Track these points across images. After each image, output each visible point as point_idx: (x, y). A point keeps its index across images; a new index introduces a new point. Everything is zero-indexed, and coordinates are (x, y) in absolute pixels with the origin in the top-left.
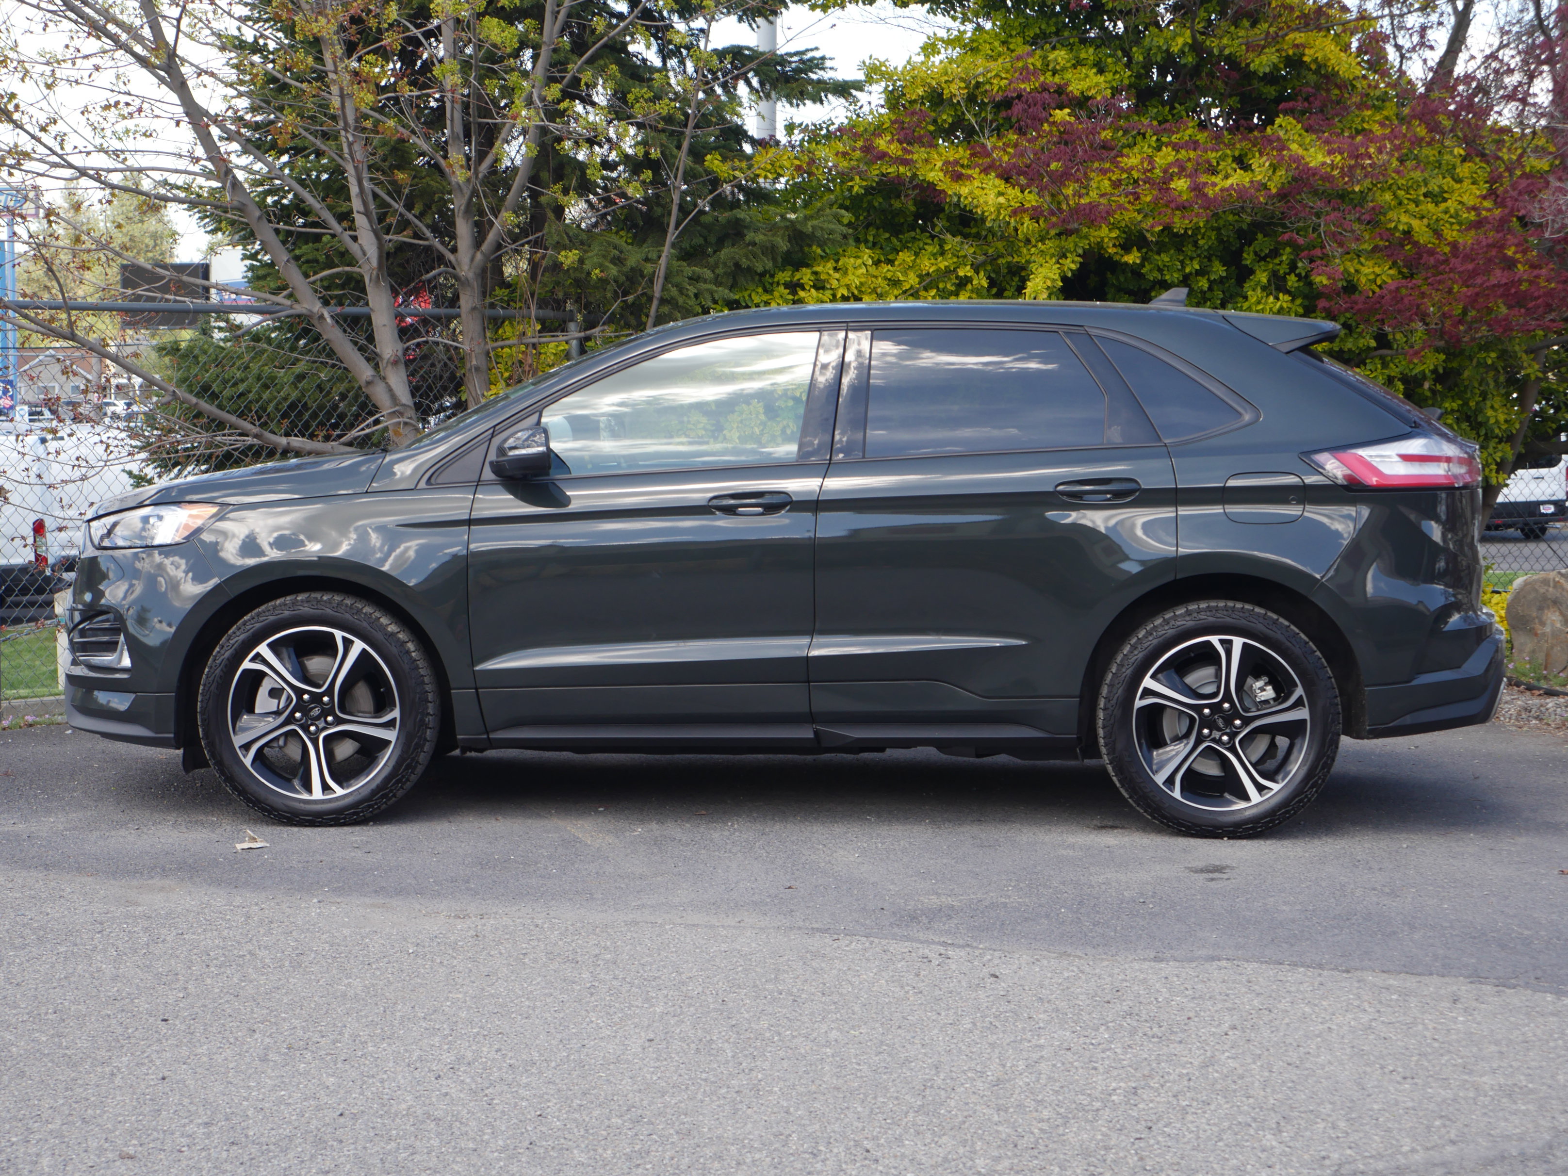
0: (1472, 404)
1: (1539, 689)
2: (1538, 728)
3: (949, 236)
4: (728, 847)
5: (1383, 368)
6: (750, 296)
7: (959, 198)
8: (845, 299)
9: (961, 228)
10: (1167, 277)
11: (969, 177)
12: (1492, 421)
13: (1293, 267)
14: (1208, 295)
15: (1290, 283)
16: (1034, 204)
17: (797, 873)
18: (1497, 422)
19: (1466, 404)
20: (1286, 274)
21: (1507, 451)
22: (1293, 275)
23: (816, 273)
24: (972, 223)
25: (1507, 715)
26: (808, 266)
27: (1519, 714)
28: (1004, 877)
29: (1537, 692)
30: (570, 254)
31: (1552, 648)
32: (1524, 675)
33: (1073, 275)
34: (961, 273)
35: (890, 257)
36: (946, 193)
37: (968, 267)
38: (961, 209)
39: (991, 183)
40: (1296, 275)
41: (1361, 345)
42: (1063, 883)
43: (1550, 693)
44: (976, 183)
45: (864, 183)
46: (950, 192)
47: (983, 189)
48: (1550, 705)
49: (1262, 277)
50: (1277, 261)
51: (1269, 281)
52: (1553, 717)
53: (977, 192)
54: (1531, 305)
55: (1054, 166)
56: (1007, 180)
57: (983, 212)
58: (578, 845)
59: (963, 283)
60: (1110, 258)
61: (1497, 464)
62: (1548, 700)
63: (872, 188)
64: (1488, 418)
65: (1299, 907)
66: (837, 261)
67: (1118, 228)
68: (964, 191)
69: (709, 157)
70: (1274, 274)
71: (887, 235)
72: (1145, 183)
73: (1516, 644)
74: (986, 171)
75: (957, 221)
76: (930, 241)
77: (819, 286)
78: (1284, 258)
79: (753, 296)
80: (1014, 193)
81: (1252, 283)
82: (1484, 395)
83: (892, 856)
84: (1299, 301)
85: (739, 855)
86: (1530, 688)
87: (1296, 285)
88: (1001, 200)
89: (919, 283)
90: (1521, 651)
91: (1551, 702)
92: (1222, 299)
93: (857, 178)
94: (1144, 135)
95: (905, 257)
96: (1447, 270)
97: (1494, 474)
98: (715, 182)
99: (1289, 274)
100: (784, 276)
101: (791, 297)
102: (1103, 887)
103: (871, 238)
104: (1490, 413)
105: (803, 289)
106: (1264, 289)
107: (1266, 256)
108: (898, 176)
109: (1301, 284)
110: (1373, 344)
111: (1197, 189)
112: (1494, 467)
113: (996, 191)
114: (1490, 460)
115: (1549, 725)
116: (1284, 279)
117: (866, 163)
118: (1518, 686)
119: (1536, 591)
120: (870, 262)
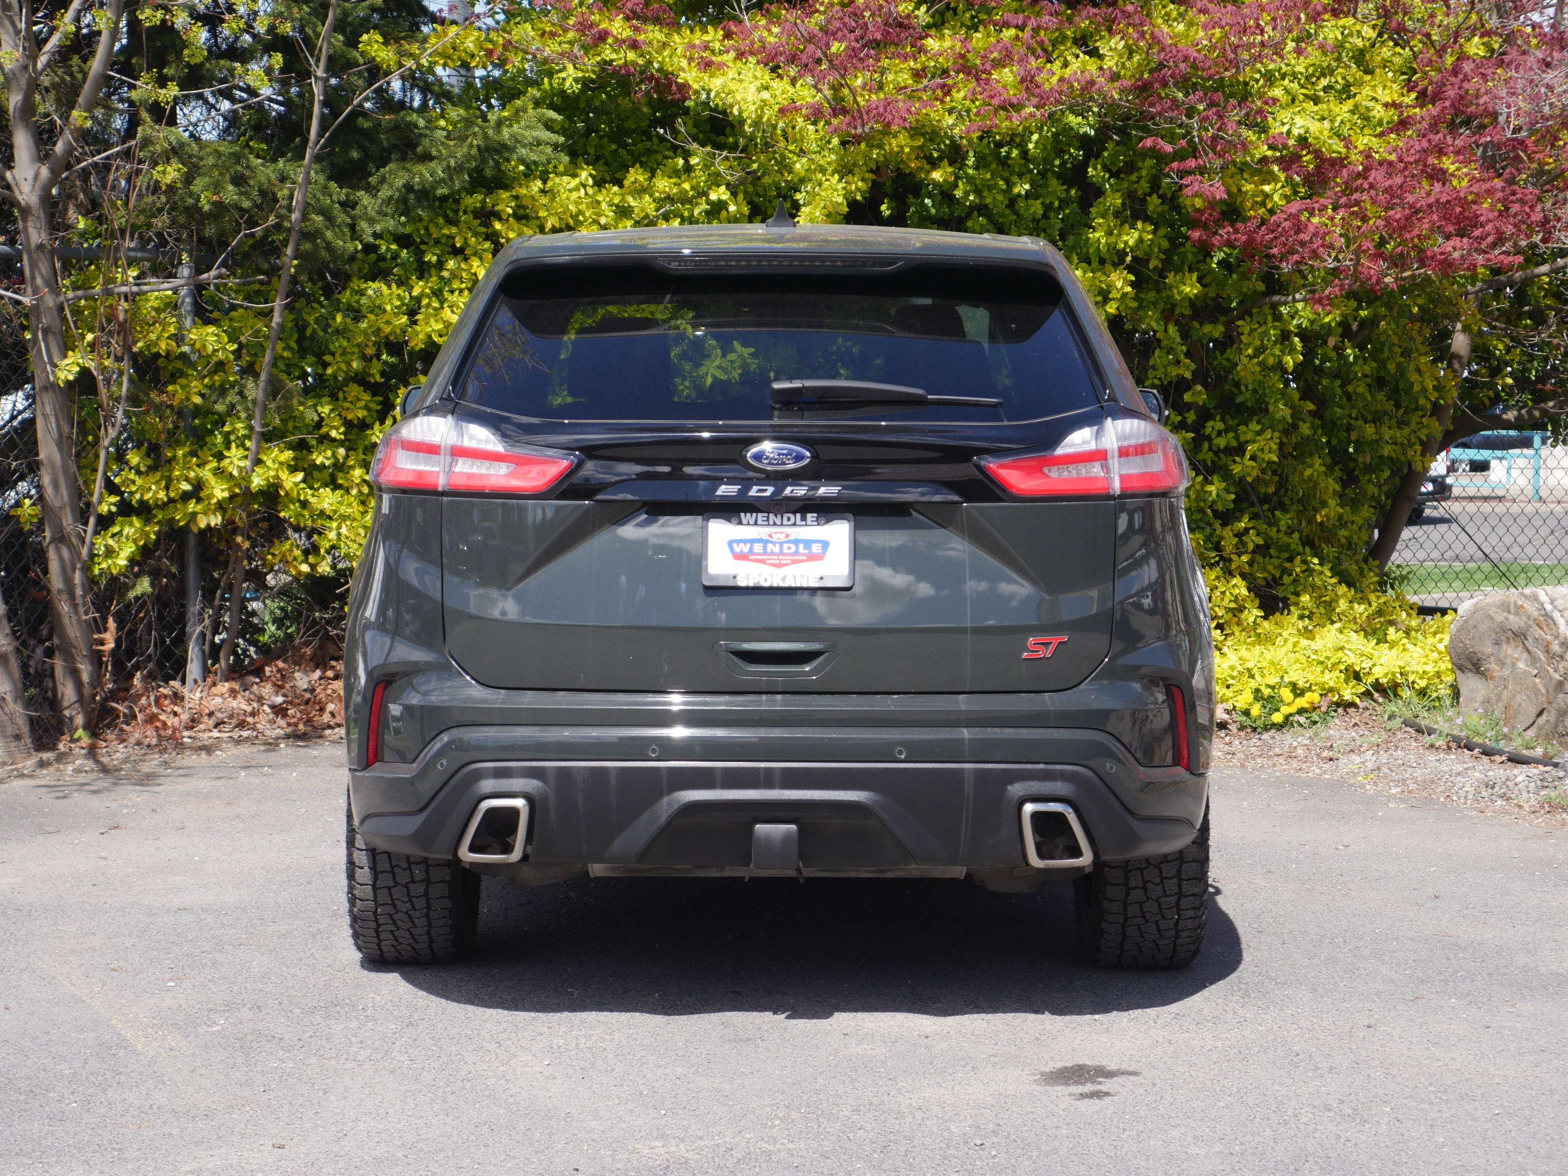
0: (1391, 367)
1: (1500, 753)
2: (1506, 812)
3: (695, 146)
4: (353, 1050)
5: (1274, 320)
6: (427, 229)
7: (708, 94)
8: (554, 230)
9: (713, 136)
10: (988, 201)
11: (721, 66)
12: (1417, 388)
13: (1155, 186)
14: (1043, 223)
15: (1151, 208)
16: (809, 100)
17: (452, 1098)
18: (1424, 390)
19: (1383, 364)
20: (1146, 195)
21: (1435, 428)
22: (1155, 196)
23: (516, 198)
24: (727, 131)
25: (1462, 794)
26: (507, 187)
27: (1477, 792)
28: (768, 1101)
29: (1498, 758)
30: (169, 169)
31: (1514, 696)
32: (1478, 734)
33: (864, 198)
34: (713, 196)
35: (618, 175)
36: (690, 87)
37: (723, 188)
38: (711, 110)
39: (750, 75)
40: (1159, 197)
41: (1245, 290)
42: (857, 1111)
43: (1516, 760)
44: (731, 74)
45: (580, 74)
46: (696, 86)
47: (741, 81)
48: (1520, 779)
49: (1114, 200)
50: (1133, 177)
51: (1123, 204)
52: (1525, 794)
53: (733, 86)
54: (1477, 233)
55: (836, 47)
56: (773, 70)
57: (740, 113)
58: (122, 1052)
59: (716, 210)
60: (912, 175)
61: (1422, 443)
62: (1515, 771)
63: (592, 81)
64: (1412, 385)
65: (1218, 1148)
66: (545, 182)
67: (923, 135)
68: (716, 83)
69: (365, 37)
70: (1130, 196)
71: (614, 147)
72: (958, 72)
73: (1463, 691)
74: (741, 55)
75: (708, 127)
76: (671, 154)
77: (522, 215)
78: (1144, 173)
79: (432, 228)
80: (781, 87)
81: (1101, 208)
82: (1406, 353)
83: (599, 1062)
84: (1163, 231)
85: (367, 1065)
86: (1487, 753)
87: (1160, 209)
88: (765, 95)
89: (657, 210)
90: (1471, 700)
91: (1520, 773)
92: (1060, 230)
93: (570, 67)
94: (955, 10)
95: (636, 175)
96: (1366, 186)
97: (1418, 458)
98: (375, 72)
99: (1150, 195)
100: (474, 201)
101: (484, 230)
102: (919, 1115)
103: (592, 151)
104: (1414, 377)
105: (500, 219)
106: (1117, 214)
107: (1119, 171)
108: (626, 64)
109: (1166, 208)
110: (1261, 287)
111: (1028, 81)
112: (1418, 448)
113: (758, 83)
114: (1413, 440)
115: (1520, 807)
116: (1143, 201)
117: (583, 47)
118: (1470, 749)
119: (1492, 619)
120: (590, 181)
